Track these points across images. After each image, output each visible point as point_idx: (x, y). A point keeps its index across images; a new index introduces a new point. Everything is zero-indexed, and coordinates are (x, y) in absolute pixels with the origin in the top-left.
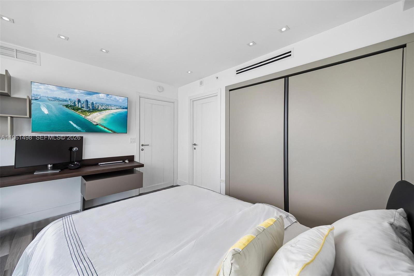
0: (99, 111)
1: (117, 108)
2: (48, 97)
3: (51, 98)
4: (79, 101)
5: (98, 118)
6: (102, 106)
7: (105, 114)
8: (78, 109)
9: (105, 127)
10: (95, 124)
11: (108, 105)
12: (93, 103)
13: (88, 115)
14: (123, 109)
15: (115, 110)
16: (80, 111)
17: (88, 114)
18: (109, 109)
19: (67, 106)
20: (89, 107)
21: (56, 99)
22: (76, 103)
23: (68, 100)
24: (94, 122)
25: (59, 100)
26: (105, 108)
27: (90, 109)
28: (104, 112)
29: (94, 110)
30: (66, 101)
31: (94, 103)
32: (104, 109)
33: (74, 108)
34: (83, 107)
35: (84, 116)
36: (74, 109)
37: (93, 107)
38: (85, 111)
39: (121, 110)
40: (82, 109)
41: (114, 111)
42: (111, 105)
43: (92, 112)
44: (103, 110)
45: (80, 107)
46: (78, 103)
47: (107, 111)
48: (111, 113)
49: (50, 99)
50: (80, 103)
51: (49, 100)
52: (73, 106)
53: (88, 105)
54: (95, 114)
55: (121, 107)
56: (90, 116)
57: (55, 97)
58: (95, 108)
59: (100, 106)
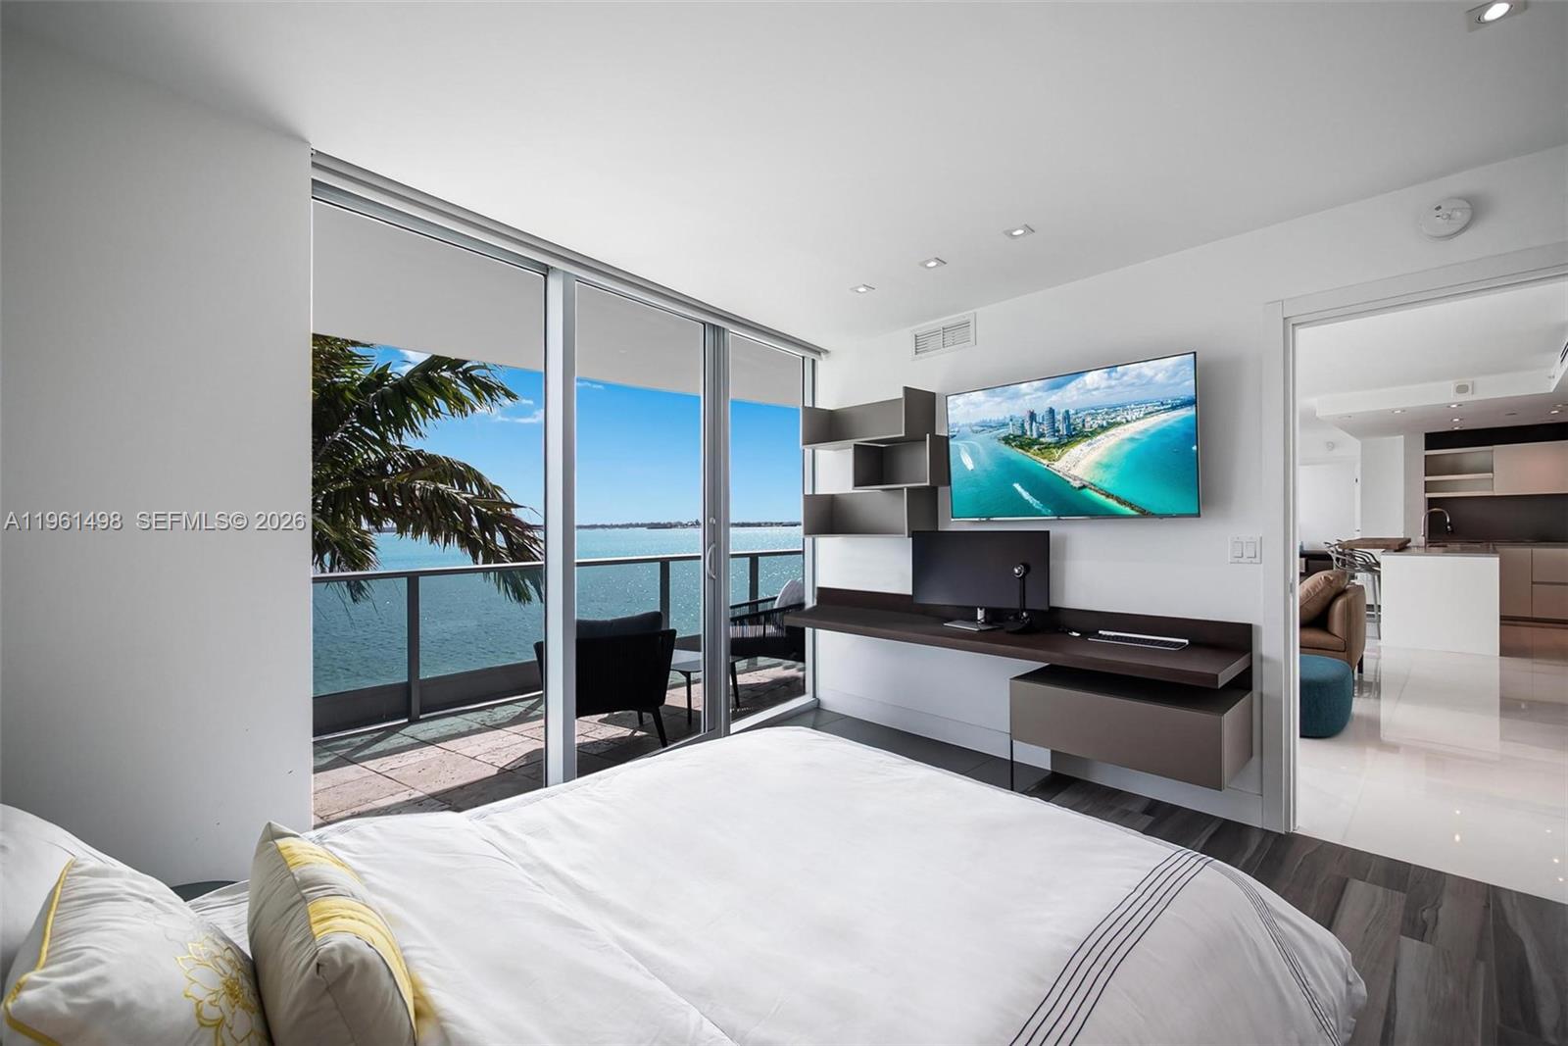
0: (1087, 436)
1: (1150, 409)
2: (970, 426)
3: (976, 425)
4: (1032, 416)
5: (1084, 462)
6: (1094, 416)
7: (1105, 445)
8: (1032, 443)
9: (1108, 496)
10: (1077, 484)
11: (1114, 409)
12: (1067, 412)
13: (1057, 455)
14: (1174, 408)
15: (1142, 422)
16: (1036, 447)
17: (1056, 453)
18: (1120, 424)
19: (1007, 440)
20: (1059, 431)
21: (986, 426)
22: (1027, 426)
23: (1007, 421)
24: (1075, 478)
25: (991, 427)
26: (1105, 424)
27: (1061, 438)
28: (1102, 436)
29: (1073, 436)
30: (1004, 425)
31: (1072, 412)
32: (1102, 427)
33: (1022, 442)
34: (1042, 435)
35: (1045, 462)
36: (1021, 447)
37: (1068, 427)
38: (1048, 446)
39: (1163, 416)
40: (1042, 440)
41: (1139, 427)
42: (1123, 406)
43: (1065, 445)
44: (1099, 430)
45: (1035, 436)
46: (1031, 424)
47: (1113, 431)
48: (1127, 435)
49: (975, 428)
50: (1034, 424)
51: (973, 431)
52: (1019, 436)
53: (1054, 423)
54: (1078, 450)
55: (1162, 404)
56: (1063, 458)
57: (984, 422)
58: (1075, 429)
59: (1089, 419)
